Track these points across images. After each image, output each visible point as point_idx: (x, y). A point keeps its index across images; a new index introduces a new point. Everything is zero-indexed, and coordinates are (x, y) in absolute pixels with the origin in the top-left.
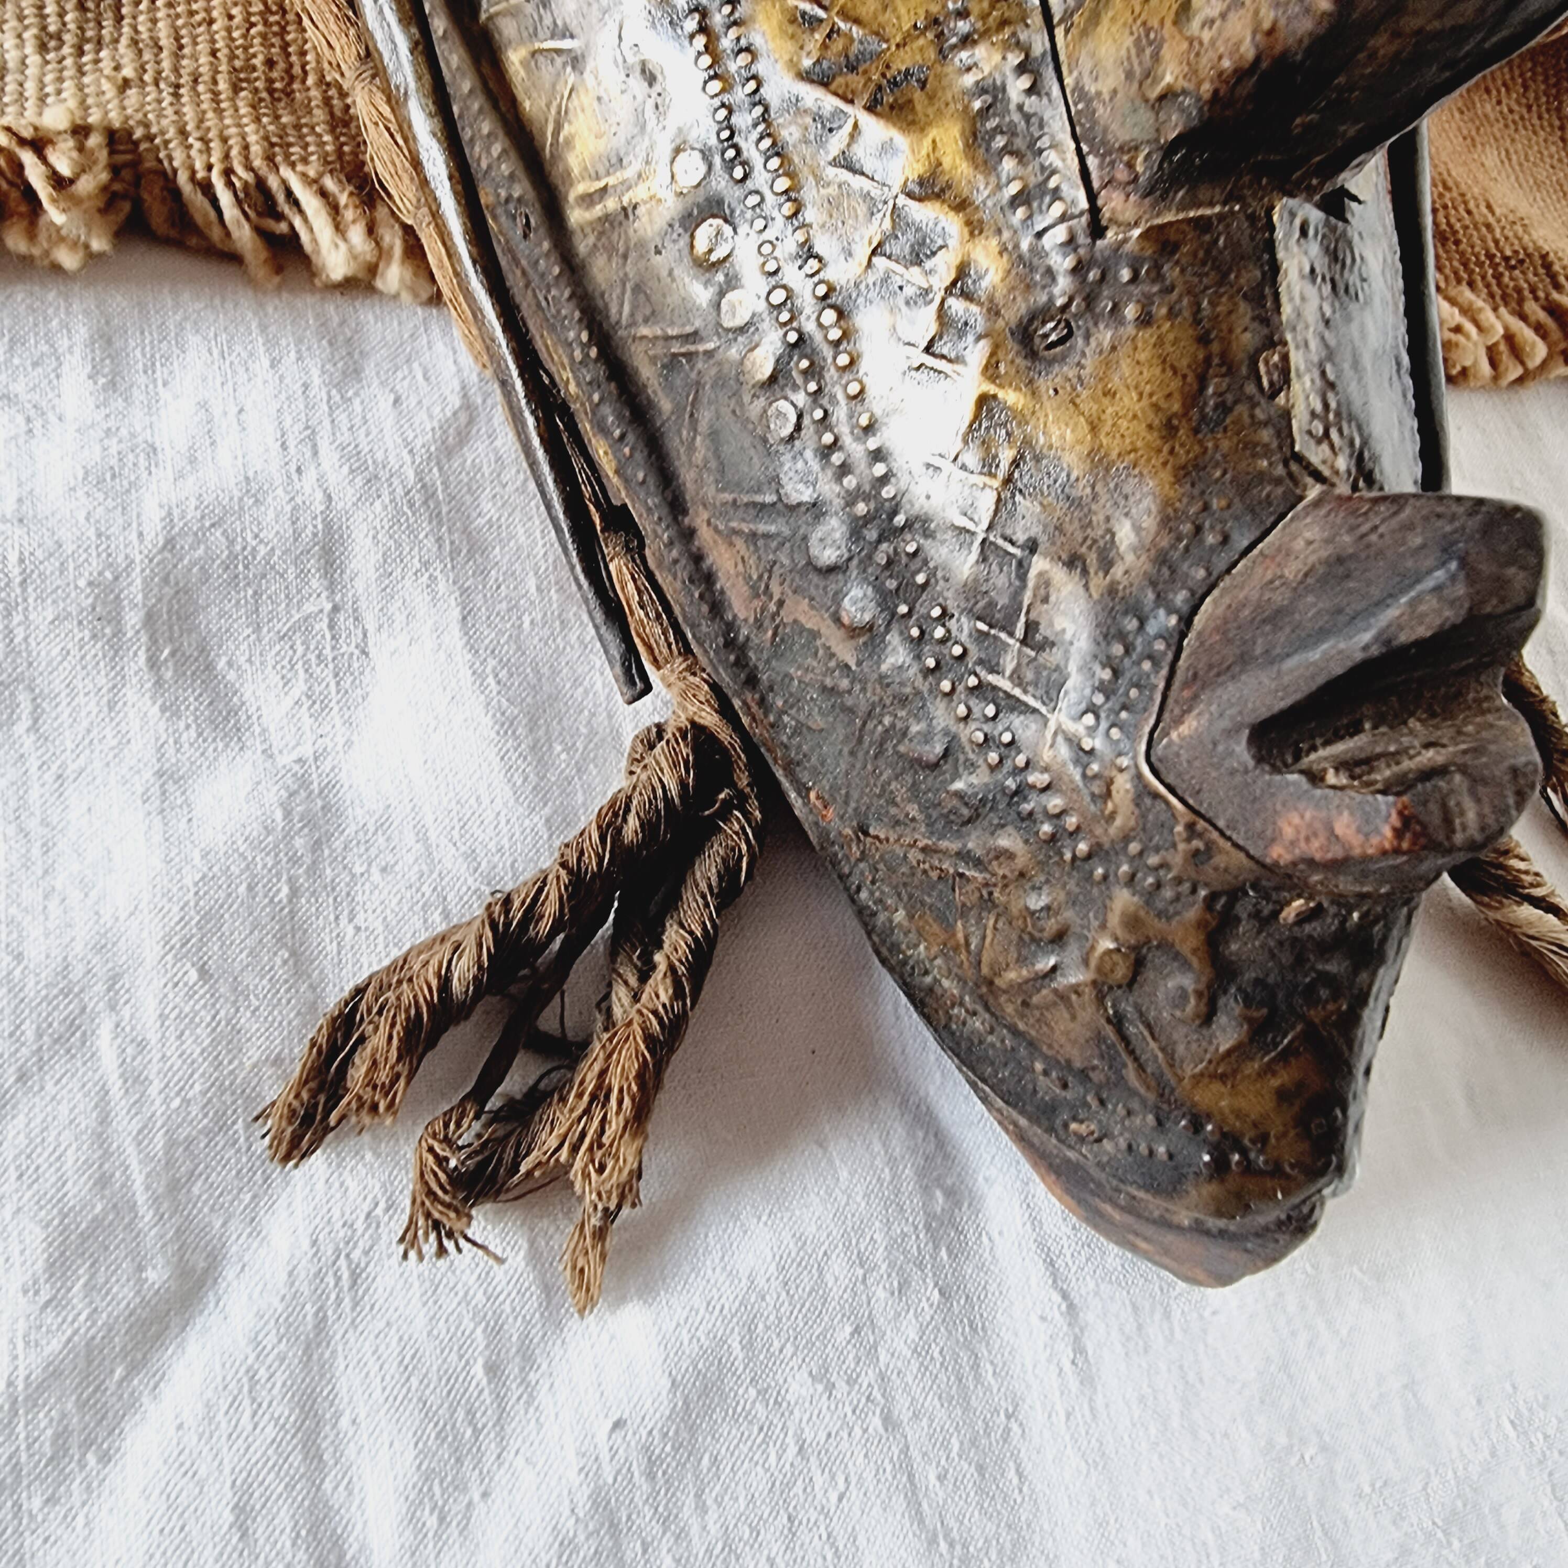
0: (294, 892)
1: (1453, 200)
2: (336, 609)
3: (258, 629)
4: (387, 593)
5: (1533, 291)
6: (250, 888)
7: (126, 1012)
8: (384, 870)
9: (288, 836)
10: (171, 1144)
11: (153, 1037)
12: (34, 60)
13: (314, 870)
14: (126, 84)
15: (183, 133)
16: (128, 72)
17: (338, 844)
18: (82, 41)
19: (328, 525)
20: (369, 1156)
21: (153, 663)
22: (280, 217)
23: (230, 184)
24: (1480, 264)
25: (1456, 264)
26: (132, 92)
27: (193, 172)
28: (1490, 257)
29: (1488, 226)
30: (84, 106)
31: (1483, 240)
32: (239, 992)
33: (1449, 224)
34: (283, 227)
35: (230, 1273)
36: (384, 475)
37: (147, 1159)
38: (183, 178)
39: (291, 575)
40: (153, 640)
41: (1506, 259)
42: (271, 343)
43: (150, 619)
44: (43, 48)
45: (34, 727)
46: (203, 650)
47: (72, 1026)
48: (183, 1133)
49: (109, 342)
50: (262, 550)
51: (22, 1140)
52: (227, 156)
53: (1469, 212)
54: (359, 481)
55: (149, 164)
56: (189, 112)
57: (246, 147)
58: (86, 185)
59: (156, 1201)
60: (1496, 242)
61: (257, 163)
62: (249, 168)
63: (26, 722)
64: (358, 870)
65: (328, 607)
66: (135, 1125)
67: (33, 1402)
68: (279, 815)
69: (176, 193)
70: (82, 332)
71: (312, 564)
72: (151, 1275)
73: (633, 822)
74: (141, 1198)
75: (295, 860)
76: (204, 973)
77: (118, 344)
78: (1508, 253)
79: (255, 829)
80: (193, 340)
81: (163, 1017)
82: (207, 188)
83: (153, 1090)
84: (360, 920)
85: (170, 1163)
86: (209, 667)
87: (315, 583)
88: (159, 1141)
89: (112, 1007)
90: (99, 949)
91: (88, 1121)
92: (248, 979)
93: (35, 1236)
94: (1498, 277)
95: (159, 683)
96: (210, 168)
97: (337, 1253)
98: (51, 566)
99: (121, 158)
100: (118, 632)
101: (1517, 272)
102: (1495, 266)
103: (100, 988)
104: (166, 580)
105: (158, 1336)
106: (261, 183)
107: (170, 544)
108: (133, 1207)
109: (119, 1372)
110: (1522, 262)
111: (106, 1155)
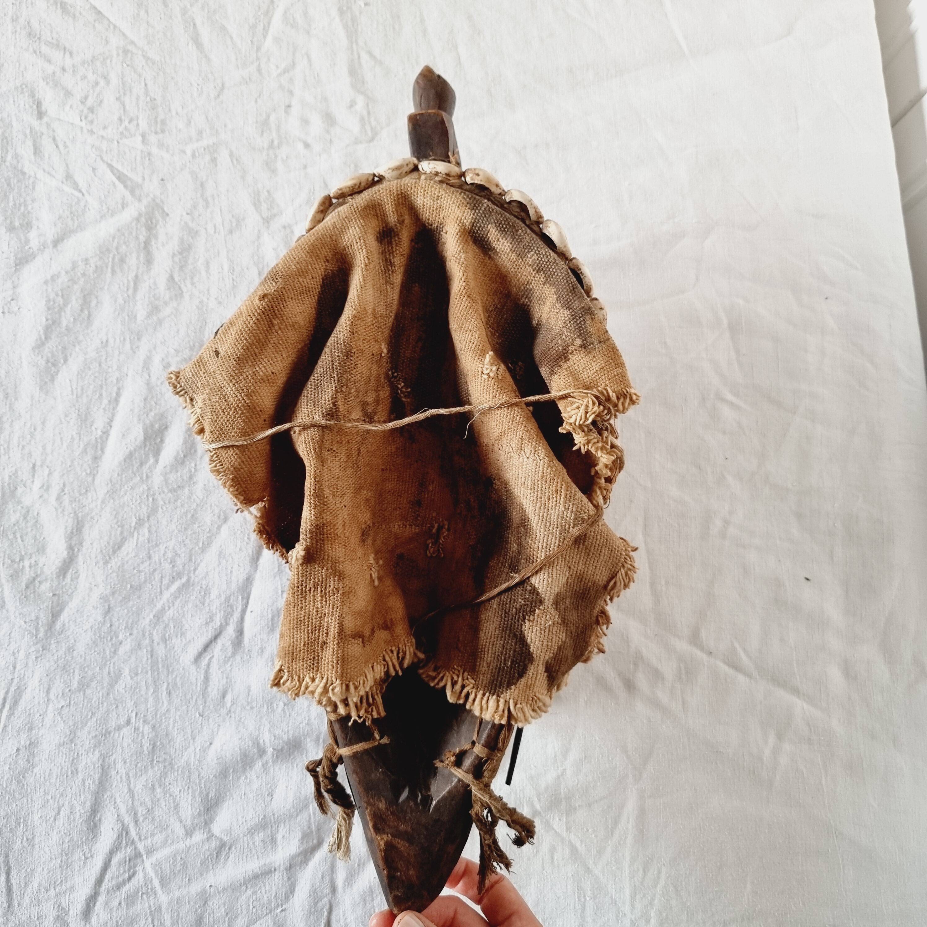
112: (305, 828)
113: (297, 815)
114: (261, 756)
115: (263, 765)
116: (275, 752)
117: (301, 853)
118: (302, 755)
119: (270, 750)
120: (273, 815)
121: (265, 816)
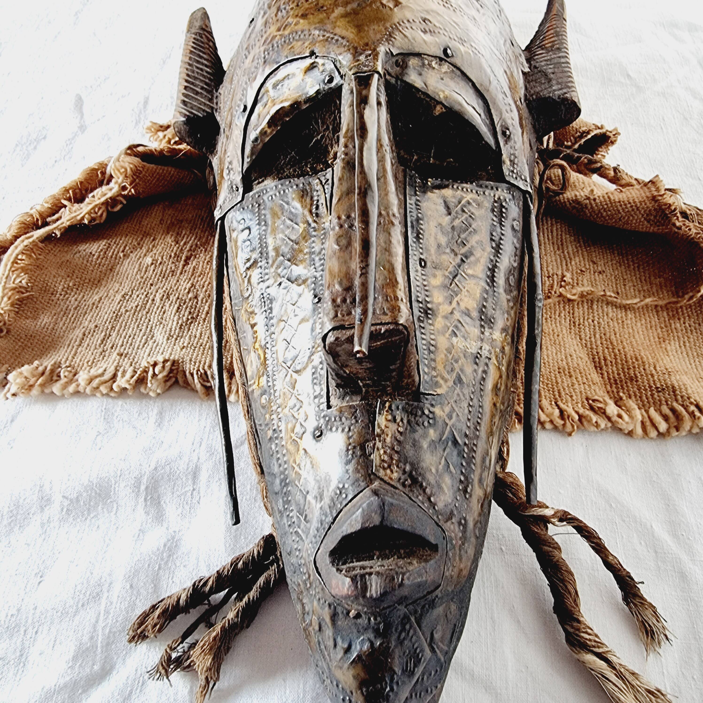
0: (159, 568)
1: (638, 365)
2: (194, 490)
3: (173, 493)
4: (208, 486)
5: (666, 402)
6: (149, 565)
7: (111, 594)
8: (184, 566)
9: (163, 552)
10: (110, 632)
11: (115, 602)
12: (165, 342)
13: (166, 563)
14: (184, 347)
15: (191, 360)
16: (185, 345)
17: (175, 557)
18: (178, 336)
19: (196, 466)
20: (157, 649)
21: (145, 500)
22: (208, 381)
23: (197, 374)
24: (646, 390)
25: (635, 389)
26: (184, 350)
27: (190, 370)
28: (650, 387)
29: (652, 376)
30: (171, 354)
31: (648, 380)
32: (139, 593)
33: (635, 374)
34: (209, 384)
35: (114, 673)
36: (216, 453)
37: (104, 634)
38: (187, 373)
39: (184, 479)
40: (147, 494)
41: (657, 388)
42: (201, 415)
43: (147, 488)
44: (168, 339)
45: (116, 514)
46: (159, 497)
47: (98, 594)
48: (114, 630)
49: (161, 414)
50: (178, 472)
51: (78, 622)
52: (199, 366)
53: (644, 369)
54: (208, 454)
55: (181, 369)
56: (195, 354)
57: (205, 364)
58: (160, 376)
59: (102, 647)
60: (654, 381)
61: (206, 368)
62: (204, 369)
63: (114, 512)
64: (178, 565)
65: (192, 489)
66: (103, 625)
67: (59, 692)
68: (162, 546)
69: (185, 376)
70: (155, 411)
71: (190, 477)
72: (95, 667)
73: (241, 562)
74: (99, 645)
75: (162, 559)
76: (131, 586)
77: (163, 414)
78: (658, 386)
79: (155, 549)
80: (181, 414)
81: (118, 597)
82: (192, 375)
83: (110, 616)
84: (174, 580)
85: (109, 637)
86: (159, 503)
87: (190, 482)
88: (108, 631)
89: (108, 591)
90: (110, 575)
91: (93, 621)
92: (142, 590)
93: (73, 648)
94: (652, 395)
95: (146, 505)
96: (194, 369)
97: (141, 674)
98: (126, 473)
99: (173, 368)
100: (139, 491)
101: (661, 394)
102: (651, 391)
103: (107, 585)
104: (153, 478)
105: (93, 685)
106: (206, 373)
107: (156, 469)
108: (97, 647)
109: (80, 691)
110: (663, 389)
111: (95, 631)
112: (86, 639)
113: (76, 612)
114: (42, 509)
115: (43, 525)
116: (66, 503)
117: (65, 686)
118: (109, 512)
119: (57, 498)
120: (35, 608)
121: (19, 610)
